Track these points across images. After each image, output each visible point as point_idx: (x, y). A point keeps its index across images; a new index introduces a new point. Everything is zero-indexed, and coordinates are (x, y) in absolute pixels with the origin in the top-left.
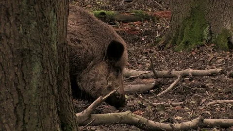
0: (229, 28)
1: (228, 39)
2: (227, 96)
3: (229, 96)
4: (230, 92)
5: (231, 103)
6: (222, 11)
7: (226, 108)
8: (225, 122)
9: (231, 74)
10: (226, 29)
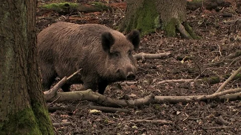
0: (177, 18)
1: (176, 26)
2: (175, 76)
3: (177, 76)
4: (178, 73)
5: (178, 82)
6: (171, 3)
7: (174, 87)
8: (173, 99)
9: (178, 57)
10: (174, 18)
